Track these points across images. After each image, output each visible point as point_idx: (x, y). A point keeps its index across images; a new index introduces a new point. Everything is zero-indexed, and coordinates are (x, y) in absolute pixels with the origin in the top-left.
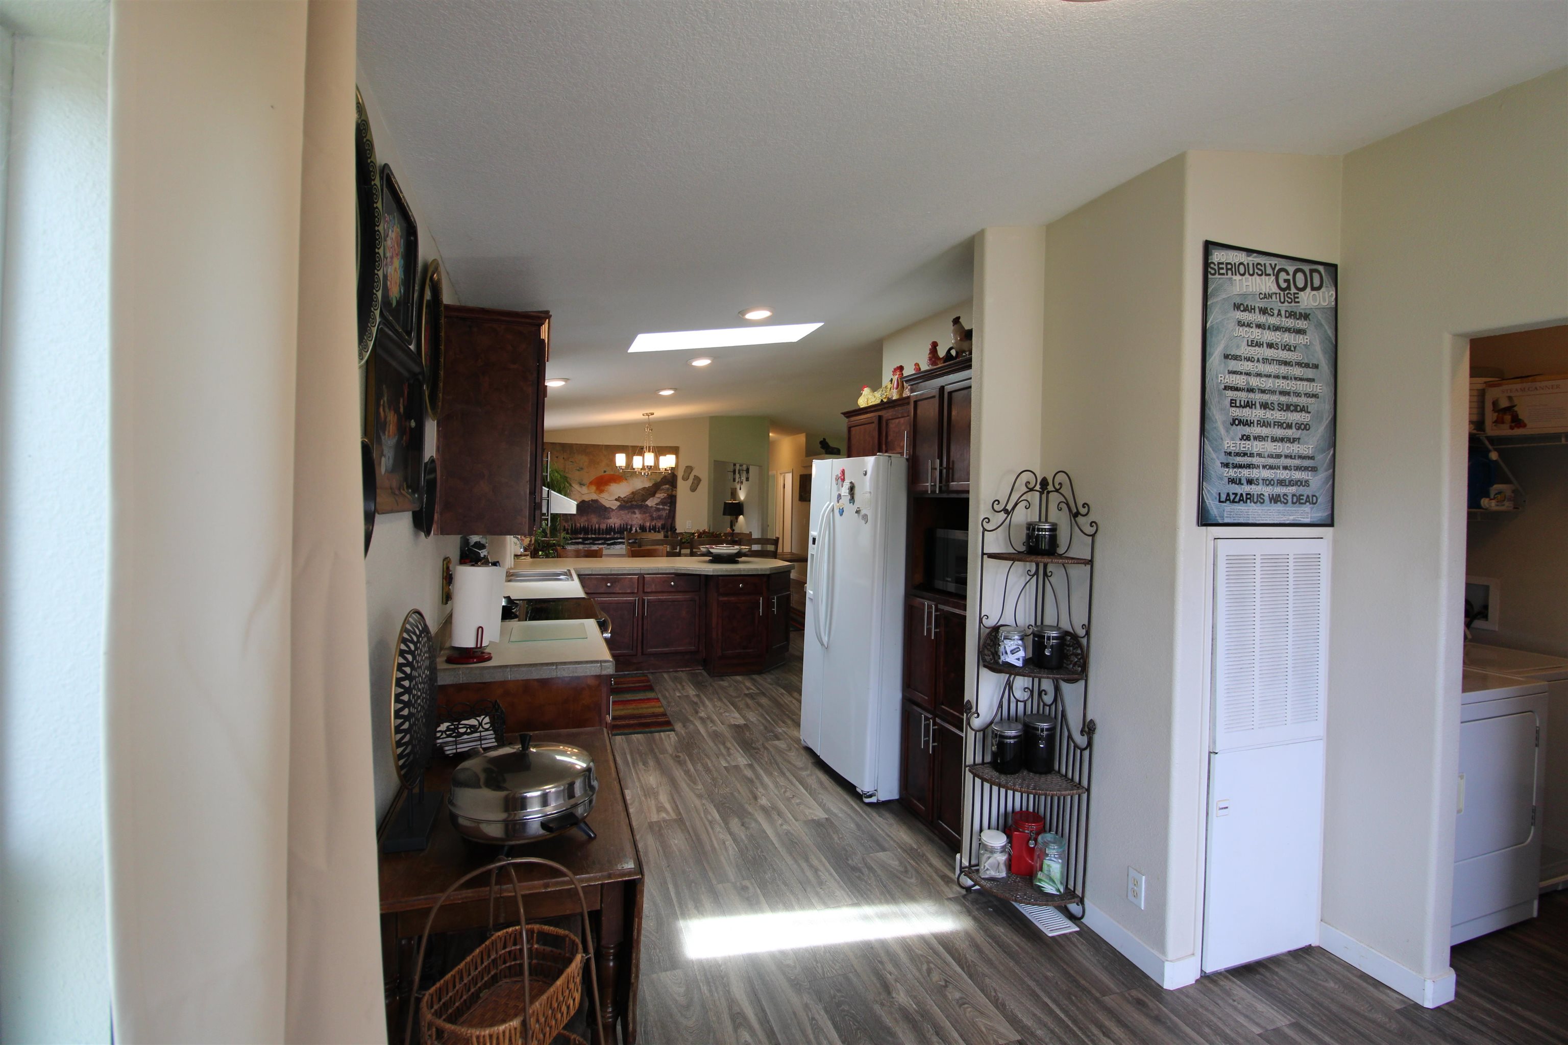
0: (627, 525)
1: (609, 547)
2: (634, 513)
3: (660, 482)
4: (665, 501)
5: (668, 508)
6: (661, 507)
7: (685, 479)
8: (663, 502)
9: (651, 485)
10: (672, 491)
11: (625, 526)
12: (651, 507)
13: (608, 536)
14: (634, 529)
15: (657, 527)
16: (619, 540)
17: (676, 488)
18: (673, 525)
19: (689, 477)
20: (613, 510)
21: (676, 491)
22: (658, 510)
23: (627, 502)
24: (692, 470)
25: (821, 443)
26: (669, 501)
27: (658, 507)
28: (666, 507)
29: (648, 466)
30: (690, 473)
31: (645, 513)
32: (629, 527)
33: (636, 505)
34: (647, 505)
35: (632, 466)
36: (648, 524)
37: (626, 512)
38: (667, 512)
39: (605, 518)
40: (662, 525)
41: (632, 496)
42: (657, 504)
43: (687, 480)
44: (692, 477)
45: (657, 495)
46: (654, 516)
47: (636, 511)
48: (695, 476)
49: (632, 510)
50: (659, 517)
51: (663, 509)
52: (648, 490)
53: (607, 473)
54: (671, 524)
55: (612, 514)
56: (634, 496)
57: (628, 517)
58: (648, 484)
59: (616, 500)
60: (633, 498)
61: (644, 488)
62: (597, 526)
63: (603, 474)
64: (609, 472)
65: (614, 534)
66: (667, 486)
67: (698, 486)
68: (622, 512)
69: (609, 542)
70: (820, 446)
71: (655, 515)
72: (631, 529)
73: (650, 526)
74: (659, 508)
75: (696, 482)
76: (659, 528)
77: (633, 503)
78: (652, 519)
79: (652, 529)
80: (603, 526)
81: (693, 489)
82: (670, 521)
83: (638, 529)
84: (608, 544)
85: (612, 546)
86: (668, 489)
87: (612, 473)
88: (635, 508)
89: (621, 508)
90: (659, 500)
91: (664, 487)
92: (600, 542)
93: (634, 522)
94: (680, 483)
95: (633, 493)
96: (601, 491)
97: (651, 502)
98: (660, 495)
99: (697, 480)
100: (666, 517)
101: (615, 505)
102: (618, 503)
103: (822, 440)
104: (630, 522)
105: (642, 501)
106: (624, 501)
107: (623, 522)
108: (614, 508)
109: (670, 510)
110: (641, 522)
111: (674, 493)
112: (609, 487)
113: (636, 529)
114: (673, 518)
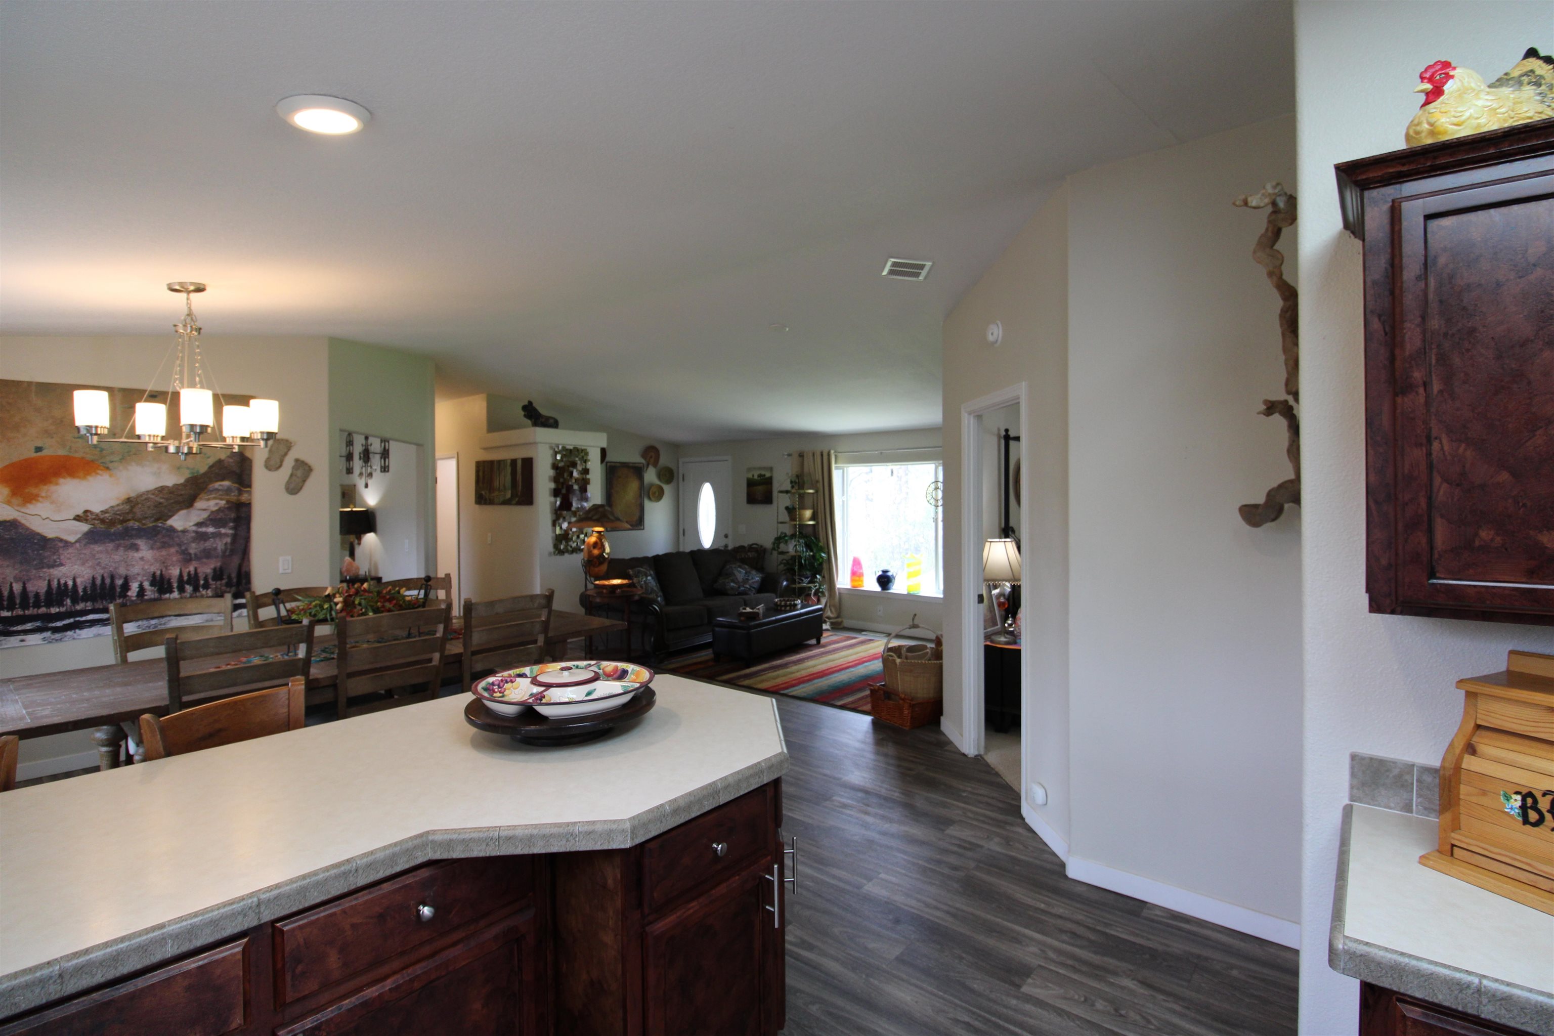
0: (112, 577)
1: (57, 636)
2: (136, 548)
3: (205, 474)
4: (221, 515)
5: (231, 532)
6: (211, 530)
7: (273, 465)
8: (215, 519)
9: (181, 481)
10: (240, 492)
11: (108, 581)
12: (184, 531)
13: (54, 610)
14: (135, 586)
15: (201, 576)
16: (91, 617)
17: (250, 486)
18: (244, 569)
19: (282, 462)
20: (67, 544)
21: (250, 493)
22: (202, 537)
23: (112, 523)
24: (290, 449)
25: (525, 408)
26: (233, 515)
27: (203, 529)
28: (223, 531)
29: (192, 426)
30: (286, 454)
31: (165, 545)
32: (119, 582)
33: (139, 529)
34: (172, 529)
35: (133, 428)
36: (175, 572)
37: (111, 546)
38: (229, 540)
39: (41, 566)
40: (215, 570)
41: (127, 507)
42: (199, 524)
43: (280, 466)
44: (289, 463)
45: (199, 504)
46: (192, 551)
47: (141, 543)
48: (297, 460)
49: (128, 543)
50: (207, 554)
51: (216, 535)
52: (171, 493)
53: (45, 453)
54: (240, 567)
55: (65, 554)
56: (132, 507)
57: (117, 557)
58: (171, 479)
59: (77, 518)
60: (131, 511)
61: (161, 489)
62: (17, 588)
63: (34, 455)
64: (52, 449)
65: (75, 601)
66: (226, 483)
67: (304, 481)
68: (97, 548)
69: (59, 624)
70: (523, 413)
71: (194, 548)
72: (126, 586)
73: (181, 575)
74: (206, 534)
75: (299, 473)
76: (206, 579)
77: (131, 524)
78: (187, 558)
79: (188, 582)
80: (38, 586)
81: (294, 487)
82: (236, 561)
83: (146, 585)
84: (56, 630)
85: (69, 633)
86: (228, 491)
87: (62, 452)
88: (139, 536)
89: (92, 537)
90: (205, 515)
91: (217, 485)
92: (29, 626)
93: (135, 570)
94: (260, 476)
95: (129, 500)
96: (30, 499)
97: (181, 521)
98: (207, 505)
99: (303, 470)
100: (224, 552)
101: (76, 531)
102: (85, 527)
103: (526, 403)
104: (122, 571)
105: (157, 520)
106: (103, 521)
107: (99, 573)
108: (72, 539)
109: (235, 537)
110: (155, 568)
111: (244, 498)
112: (53, 488)
113: (141, 587)
114: (245, 553)
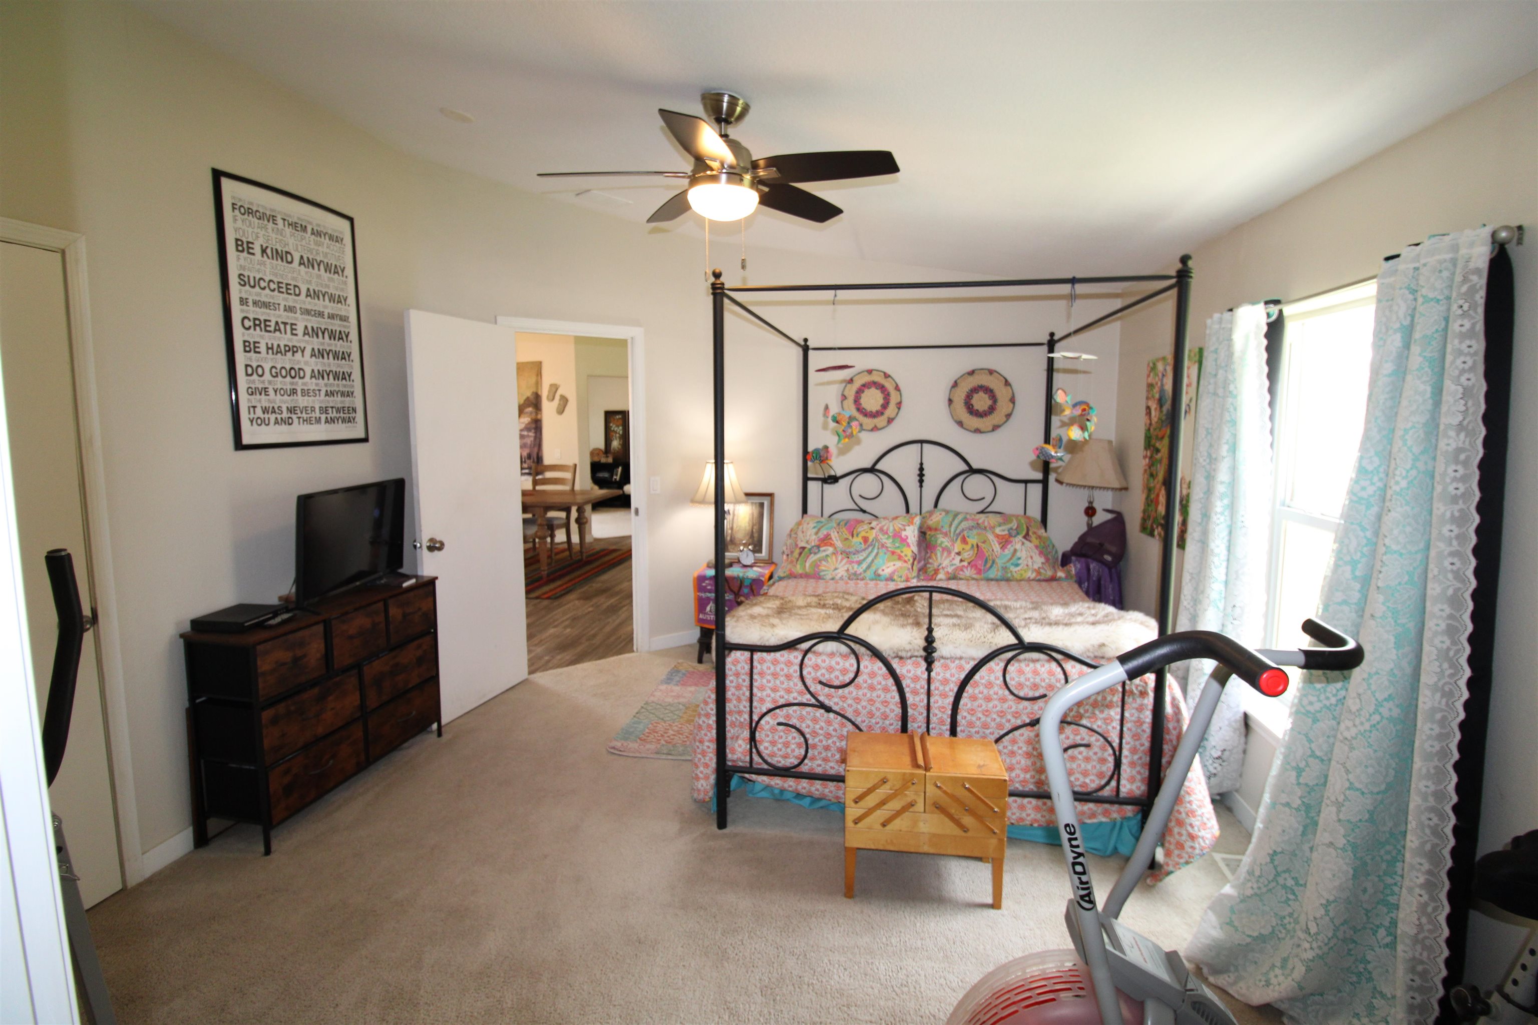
4: (529, 426)
5: (534, 434)
6: (525, 434)
7: (552, 398)
8: (526, 428)
10: (537, 414)
17: (540, 410)
18: (540, 453)
19: (555, 396)
21: (541, 414)
22: (521, 437)
24: (557, 389)
26: (534, 426)
28: (530, 434)
30: (556, 392)
38: (533, 439)
40: (527, 455)
43: (554, 399)
44: (557, 397)
48: (561, 396)
50: (524, 446)
51: (528, 436)
54: (538, 452)
66: (531, 409)
67: (565, 407)
75: (562, 403)
81: (561, 411)
82: (536, 450)
86: (531, 413)
90: (522, 426)
91: (527, 410)
94: (545, 404)
98: (523, 421)
99: (564, 401)
100: (531, 445)
109: (535, 438)
111: (539, 417)
114: (540, 446)
